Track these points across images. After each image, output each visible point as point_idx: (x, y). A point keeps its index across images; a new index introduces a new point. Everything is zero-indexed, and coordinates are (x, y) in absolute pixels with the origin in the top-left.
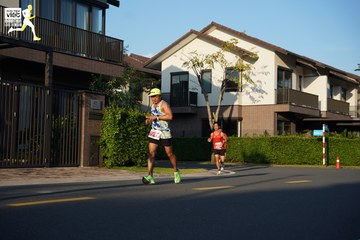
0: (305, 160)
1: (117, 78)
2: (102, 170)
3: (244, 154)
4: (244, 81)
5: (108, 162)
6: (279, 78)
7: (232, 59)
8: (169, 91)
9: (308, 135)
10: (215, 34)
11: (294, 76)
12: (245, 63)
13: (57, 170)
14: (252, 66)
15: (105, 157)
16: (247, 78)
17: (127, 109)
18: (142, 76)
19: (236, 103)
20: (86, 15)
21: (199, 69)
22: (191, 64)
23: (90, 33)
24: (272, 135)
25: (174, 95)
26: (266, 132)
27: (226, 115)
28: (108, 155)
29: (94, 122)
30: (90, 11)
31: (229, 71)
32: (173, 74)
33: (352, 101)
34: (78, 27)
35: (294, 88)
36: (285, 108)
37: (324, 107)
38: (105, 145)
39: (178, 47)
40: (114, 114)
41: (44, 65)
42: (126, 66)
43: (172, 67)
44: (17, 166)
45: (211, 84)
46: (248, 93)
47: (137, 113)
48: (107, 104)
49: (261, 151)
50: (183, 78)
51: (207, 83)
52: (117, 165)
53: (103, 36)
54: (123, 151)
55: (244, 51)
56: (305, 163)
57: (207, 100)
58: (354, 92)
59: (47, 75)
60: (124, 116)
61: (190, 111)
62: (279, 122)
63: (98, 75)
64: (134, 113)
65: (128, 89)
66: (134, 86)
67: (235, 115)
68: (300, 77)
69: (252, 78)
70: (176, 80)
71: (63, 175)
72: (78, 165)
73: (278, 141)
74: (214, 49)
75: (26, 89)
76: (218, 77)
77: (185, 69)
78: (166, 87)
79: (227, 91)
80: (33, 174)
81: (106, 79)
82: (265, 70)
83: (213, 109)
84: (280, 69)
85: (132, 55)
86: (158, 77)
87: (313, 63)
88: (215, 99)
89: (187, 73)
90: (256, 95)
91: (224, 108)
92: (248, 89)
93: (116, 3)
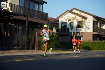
2: (41, 51)
3: (83, 47)
4: (83, 25)
5: (43, 49)
6: (94, 24)
7: (79, 19)
8: (61, 28)
9: (103, 41)
10: (75, 11)
11: (99, 23)
12: (83, 20)
13: (29, 51)
14: (86, 21)
15: (42, 47)
16: (84, 24)
18: (53, 24)
19: (81, 32)
21: (70, 22)
22: (67, 20)
23: (38, 11)
24: (92, 41)
25: (62, 29)
26: (90, 40)
27: (78, 35)
29: (39, 37)
30: (38, 5)
31: (79, 22)
32: (62, 23)
34: (35, 10)
35: (99, 27)
36: (96, 33)
38: (42, 44)
39: (63, 15)
42: (48, 21)
43: (62, 21)
44: (18, 49)
45: (73, 26)
46: (84, 29)
49: (88, 46)
50: (65, 24)
51: (72, 25)
53: (42, 12)
55: (83, 16)
56: (102, 50)
57: (72, 31)
59: (26, 23)
61: (67, 34)
62: (94, 37)
63: (40, 23)
66: (51, 26)
67: (80, 35)
68: (100, 24)
70: (63, 25)
71: (30, 52)
72: (35, 49)
73: (94, 43)
74: (74, 16)
75: (20, 27)
76: (75, 24)
77: (66, 22)
78: (60, 27)
79: (78, 28)
80: (22, 52)
82: (90, 22)
83: (74, 33)
84: (94, 21)
86: (58, 24)
88: (75, 30)
89: (66, 23)
90: (87, 29)
91: (77, 33)
92: (84, 27)
93: (46, 3)
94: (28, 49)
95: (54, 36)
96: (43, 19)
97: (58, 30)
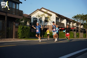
0: (62, 37)
1: (22, 19)
2: (18, 39)
4: (49, 20)
5: (19, 37)
6: (56, 20)
7: (46, 15)
9: (62, 31)
10: (43, 10)
11: (59, 19)
12: (49, 16)
13: (8, 39)
14: (51, 17)
15: (19, 36)
16: (50, 20)
17: (24, 26)
18: (27, 19)
19: (47, 25)
20: (15, 5)
21: (39, 17)
22: (38, 16)
23: (16, 9)
25: (34, 23)
27: (45, 27)
28: (20, 36)
29: (16, 29)
30: (16, 4)
31: (46, 18)
32: (34, 18)
33: (71, 25)
34: (13, 8)
35: (59, 22)
37: (65, 26)
38: (19, 34)
39: (35, 12)
40: (21, 27)
41: (5, 16)
42: (24, 16)
43: (33, 17)
45: (42, 21)
46: (50, 23)
47: (26, 27)
48: (19, 25)
50: (36, 19)
52: (21, 38)
53: (18, 10)
54: (23, 35)
55: (49, 14)
57: (41, 24)
58: (71, 23)
59: (6, 18)
60: (23, 27)
63: (17, 18)
64: (25, 27)
65: (24, 21)
66: (25, 21)
67: (47, 27)
68: (61, 19)
69: (51, 19)
70: (34, 20)
72: (13, 38)
74: (43, 13)
75: (1, 21)
76: (43, 19)
77: (36, 17)
78: (32, 21)
79: (45, 22)
80: (3, 40)
81: (19, 19)
82: (54, 18)
84: (56, 18)
85: (25, 14)
86: (31, 19)
87: (63, 16)
88: (43, 24)
89: (37, 18)
91: (45, 26)
92: (50, 22)
93: (21, 3)
94: (7, 38)
95: (28, 28)
96: (20, 15)
97: (30, 24)
